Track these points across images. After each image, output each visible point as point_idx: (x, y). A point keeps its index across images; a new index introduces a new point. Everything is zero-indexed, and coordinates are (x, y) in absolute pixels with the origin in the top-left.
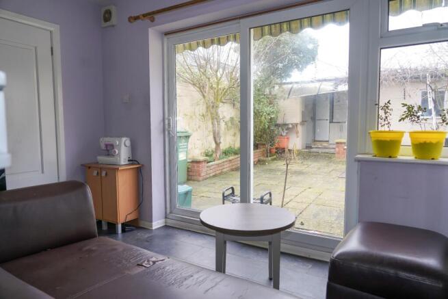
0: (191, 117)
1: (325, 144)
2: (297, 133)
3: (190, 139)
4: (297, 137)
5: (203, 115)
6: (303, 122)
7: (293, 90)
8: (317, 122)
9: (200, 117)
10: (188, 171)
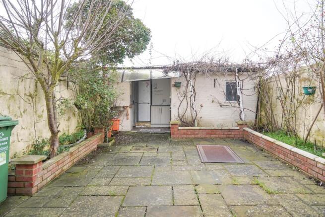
0: (13, 97)
1: (147, 124)
2: (127, 115)
3: (14, 130)
4: (127, 119)
5: (30, 95)
6: (131, 105)
7: (124, 75)
8: (140, 106)
9: (25, 98)
10: (9, 181)
